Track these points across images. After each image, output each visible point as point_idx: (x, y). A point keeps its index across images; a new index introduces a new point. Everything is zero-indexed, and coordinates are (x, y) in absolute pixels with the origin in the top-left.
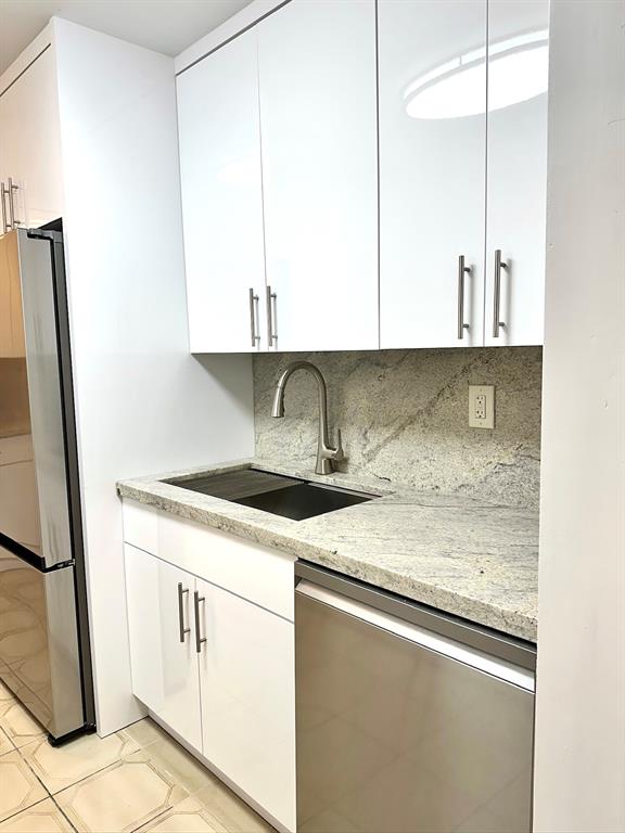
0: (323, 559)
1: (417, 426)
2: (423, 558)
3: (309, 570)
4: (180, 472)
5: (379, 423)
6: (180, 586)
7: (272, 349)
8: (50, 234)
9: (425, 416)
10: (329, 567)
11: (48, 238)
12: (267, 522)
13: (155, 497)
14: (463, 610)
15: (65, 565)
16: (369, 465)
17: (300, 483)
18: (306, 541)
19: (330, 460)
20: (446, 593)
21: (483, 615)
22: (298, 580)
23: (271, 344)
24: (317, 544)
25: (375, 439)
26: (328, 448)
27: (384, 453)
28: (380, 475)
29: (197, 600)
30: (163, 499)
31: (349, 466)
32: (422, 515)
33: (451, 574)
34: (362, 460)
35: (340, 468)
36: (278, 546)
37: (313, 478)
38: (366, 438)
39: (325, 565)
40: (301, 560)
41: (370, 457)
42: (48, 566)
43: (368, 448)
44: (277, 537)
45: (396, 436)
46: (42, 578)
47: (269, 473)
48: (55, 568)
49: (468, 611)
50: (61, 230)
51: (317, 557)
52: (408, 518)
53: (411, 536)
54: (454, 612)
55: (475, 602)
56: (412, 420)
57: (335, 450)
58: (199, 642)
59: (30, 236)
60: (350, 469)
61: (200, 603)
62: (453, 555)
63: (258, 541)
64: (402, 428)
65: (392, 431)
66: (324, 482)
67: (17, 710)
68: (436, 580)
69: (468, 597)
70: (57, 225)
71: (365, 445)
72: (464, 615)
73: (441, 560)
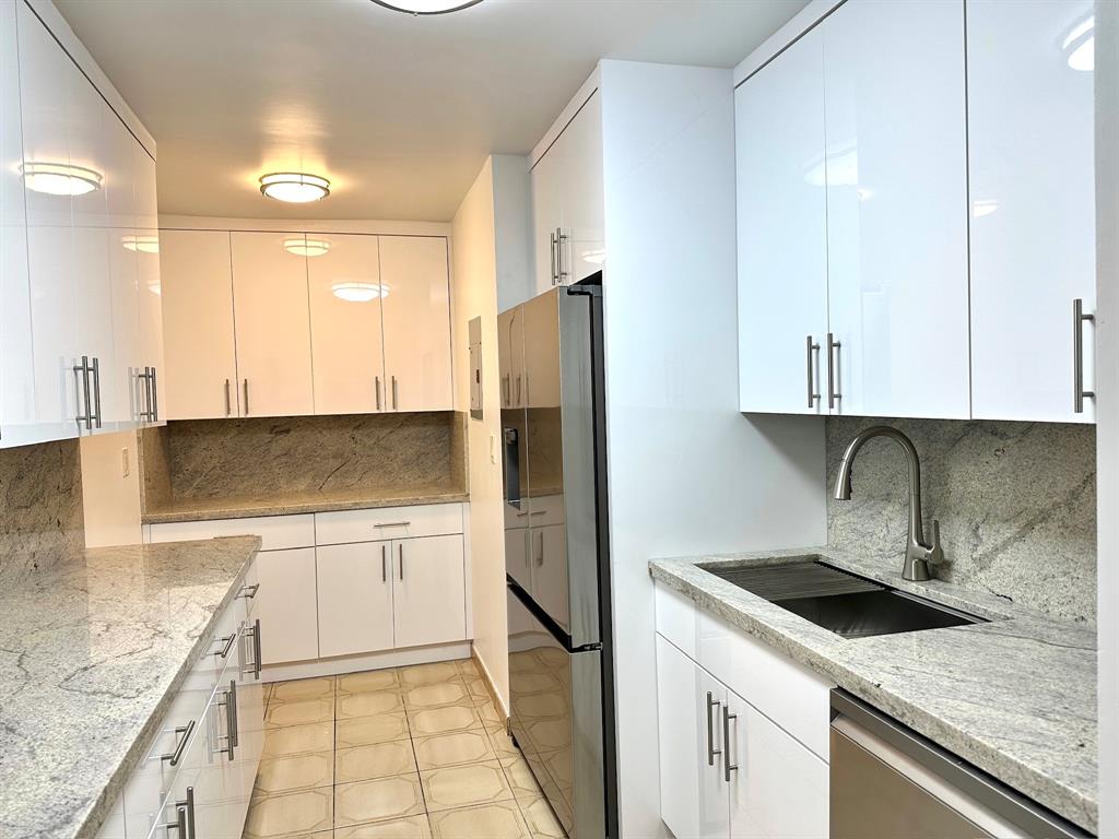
0: (863, 691)
1: (1053, 526)
2: (1002, 712)
3: (849, 704)
4: (723, 556)
5: (996, 516)
6: (709, 696)
7: (834, 412)
8: (590, 288)
9: (1065, 512)
10: (871, 702)
11: (588, 293)
12: (806, 634)
13: (685, 584)
14: (1033, 789)
15: (593, 647)
16: (981, 575)
17: (879, 588)
18: (846, 666)
19: (925, 563)
20: (1011, 761)
21: (1057, 801)
22: (835, 713)
23: (831, 406)
24: (858, 672)
25: (990, 538)
26: (921, 544)
27: (1002, 560)
28: (997, 591)
29: (727, 717)
30: (694, 588)
31: (953, 573)
32: (1034, 655)
33: (1030, 739)
34: (971, 565)
35: (941, 573)
36: (814, 667)
37: (897, 583)
38: (977, 536)
39: (866, 699)
40: (840, 689)
41: (983, 564)
42: (575, 645)
43: (981, 550)
44: (815, 655)
45: (1020, 537)
46: (569, 660)
47: (840, 570)
48: (582, 649)
49: (1039, 792)
50: (601, 284)
51: (857, 688)
52: (1011, 657)
53: (1000, 682)
54: (1021, 789)
55: (1048, 781)
56: (1044, 517)
57: (929, 548)
58: (728, 768)
59: (570, 293)
60: (955, 579)
61: (731, 721)
62: (1052, 716)
63: (792, 657)
64: (1030, 526)
65: (1015, 529)
66: (913, 591)
67: (541, 805)
68: (1002, 743)
69: (1039, 772)
70: (596, 279)
71: (976, 546)
72: (1033, 796)
73: (1028, 719)
